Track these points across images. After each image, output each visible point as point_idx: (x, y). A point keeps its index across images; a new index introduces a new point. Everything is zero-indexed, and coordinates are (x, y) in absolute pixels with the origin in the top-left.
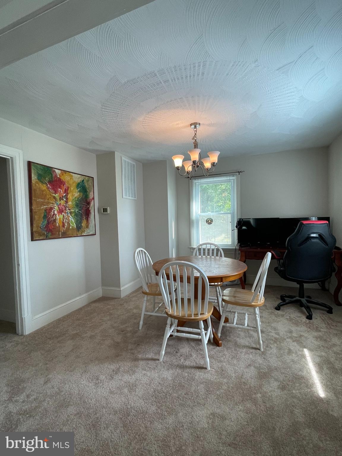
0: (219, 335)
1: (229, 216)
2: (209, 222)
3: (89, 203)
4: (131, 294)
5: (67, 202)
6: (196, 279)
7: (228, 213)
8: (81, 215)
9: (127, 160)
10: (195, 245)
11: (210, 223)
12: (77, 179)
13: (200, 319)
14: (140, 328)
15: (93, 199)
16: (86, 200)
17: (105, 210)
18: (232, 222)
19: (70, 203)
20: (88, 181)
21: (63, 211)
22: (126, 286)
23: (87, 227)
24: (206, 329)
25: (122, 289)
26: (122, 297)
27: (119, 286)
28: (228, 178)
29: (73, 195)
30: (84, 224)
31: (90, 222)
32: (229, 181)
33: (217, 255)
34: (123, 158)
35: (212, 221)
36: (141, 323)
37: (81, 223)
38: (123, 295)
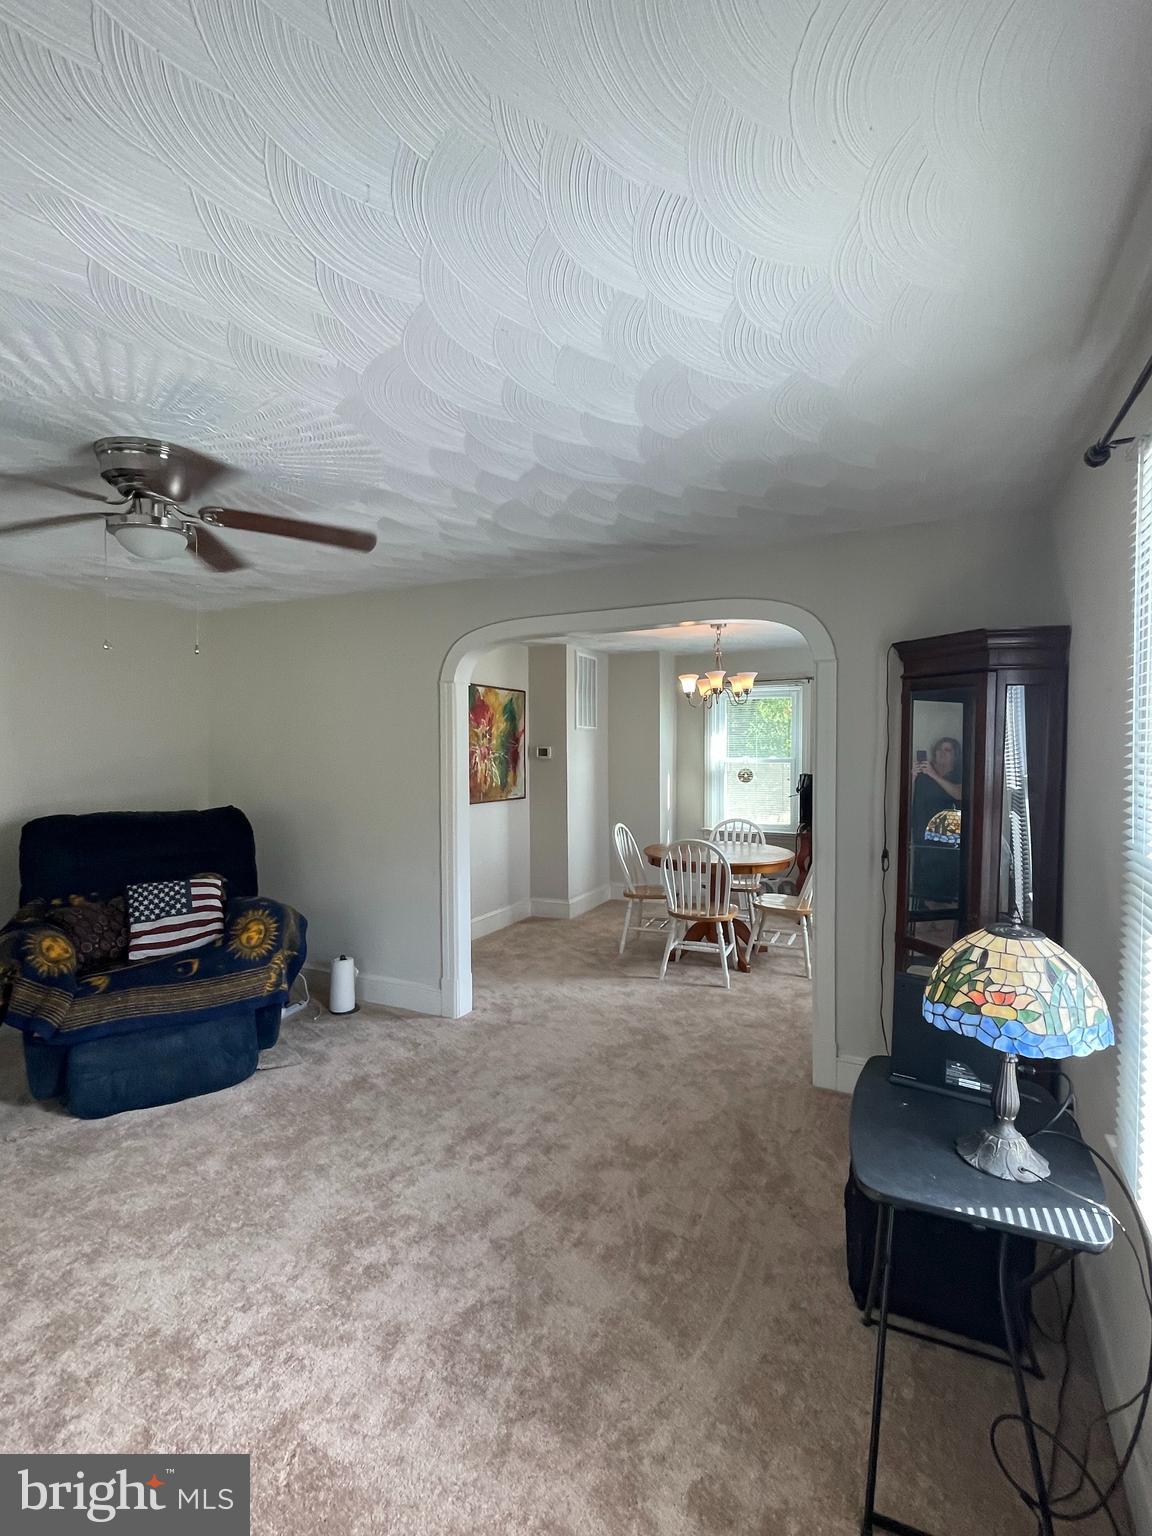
0: (748, 958)
1: (789, 765)
2: (745, 777)
3: (517, 741)
4: (584, 914)
5: (490, 741)
6: (714, 866)
7: (786, 761)
8: (507, 763)
9: (584, 655)
10: (712, 824)
11: (746, 780)
12: (504, 697)
13: (718, 920)
14: (621, 951)
15: (524, 731)
16: (514, 734)
17: (544, 752)
18: (792, 779)
19: (494, 742)
20: (518, 698)
21: (485, 757)
22: (579, 898)
23: (515, 783)
24: (728, 941)
25: (571, 902)
26: (571, 916)
27: (565, 896)
28: (788, 689)
29: (498, 728)
30: (510, 779)
31: (518, 773)
32: (788, 694)
33: (753, 841)
34: (579, 654)
35: (750, 775)
36: (623, 943)
37: (506, 776)
38: (574, 913)
